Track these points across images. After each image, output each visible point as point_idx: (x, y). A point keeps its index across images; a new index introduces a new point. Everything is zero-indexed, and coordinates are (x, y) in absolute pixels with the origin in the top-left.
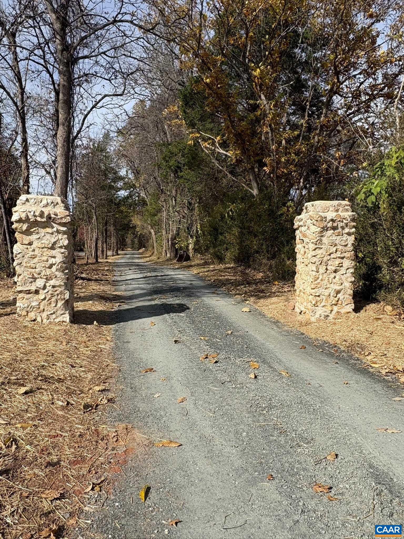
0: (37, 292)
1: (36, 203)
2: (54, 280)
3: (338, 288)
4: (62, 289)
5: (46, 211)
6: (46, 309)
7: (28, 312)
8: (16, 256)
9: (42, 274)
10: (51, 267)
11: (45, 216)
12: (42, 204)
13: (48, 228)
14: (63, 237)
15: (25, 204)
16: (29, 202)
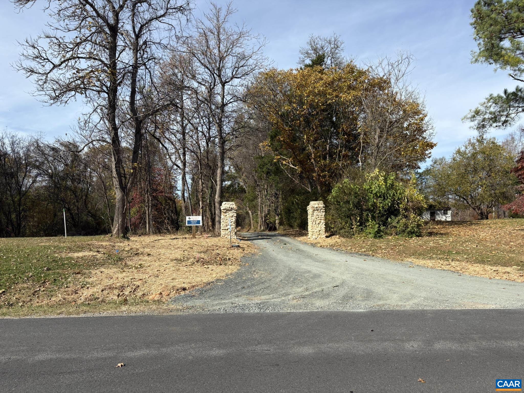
0: (227, 230)
2: (232, 226)
3: (320, 229)
4: (234, 229)
6: (230, 235)
7: (224, 235)
8: (222, 219)
9: (229, 224)
11: (230, 208)
12: (229, 205)
13: (231, 211)
14: (235, 214)
15: (225, 204)
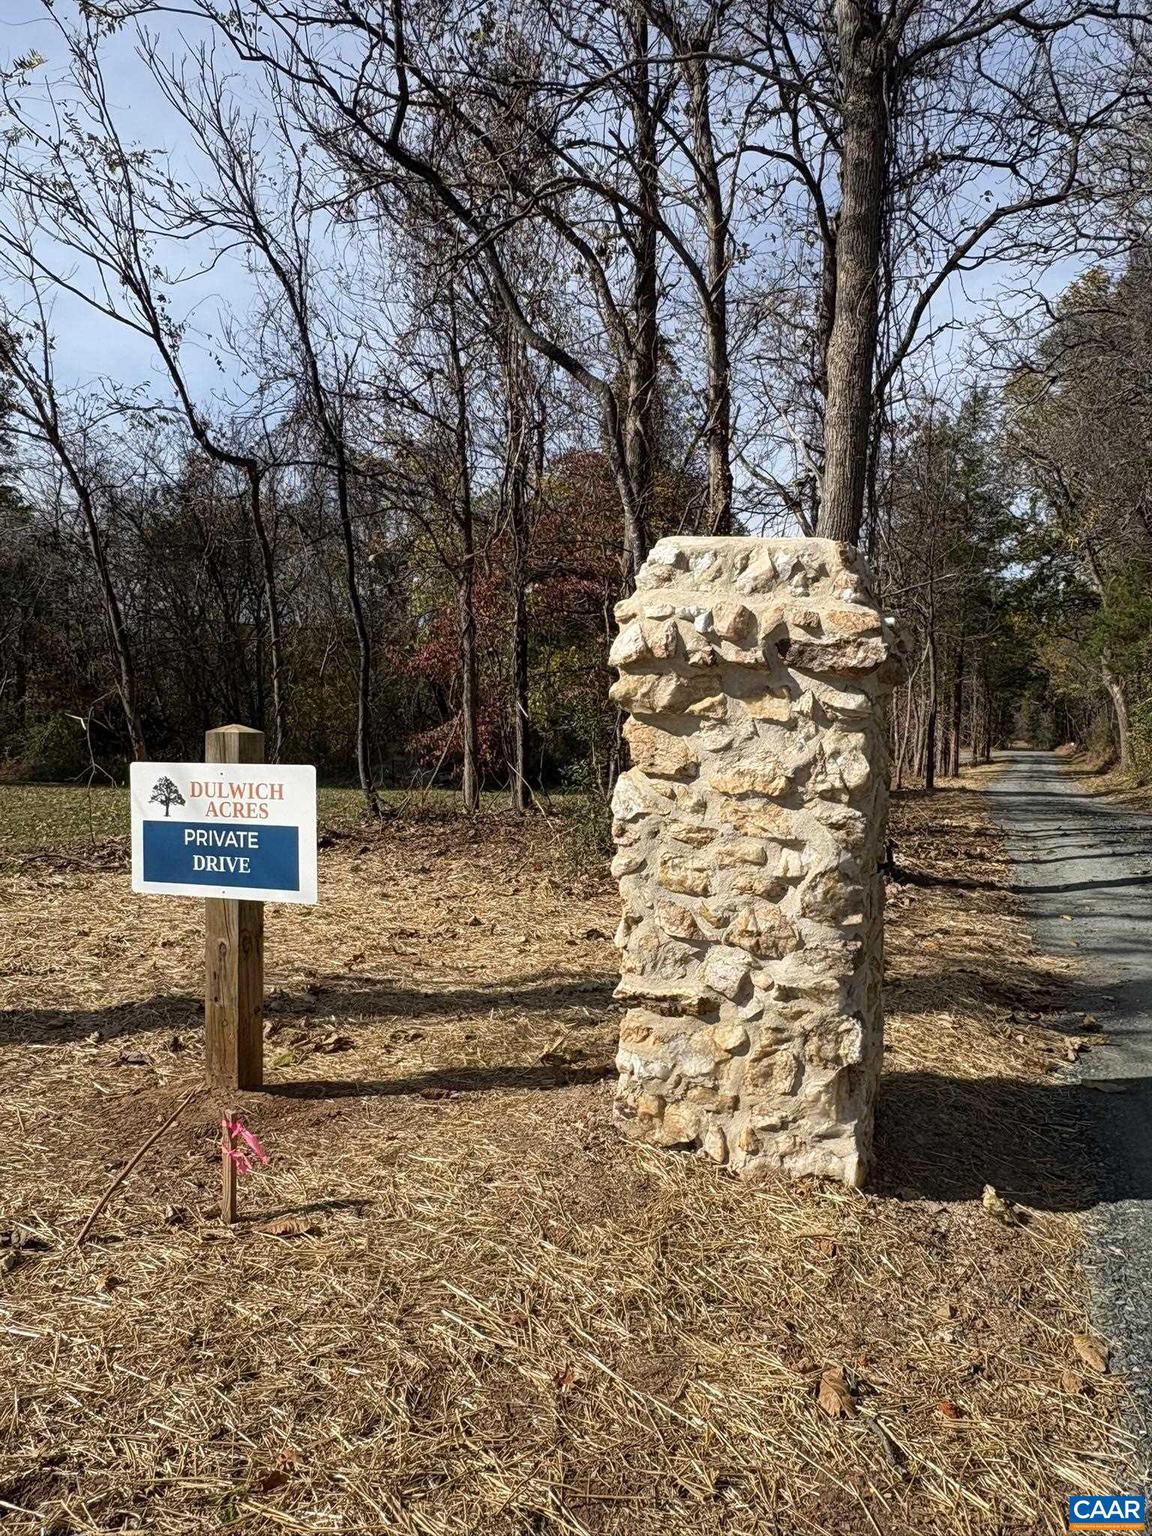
0: (707, 1011)
1: (719, 572)
2: (788, 959)
4: (829, 1011)
5: (767, 612)
6: (745, 1100)
7: (662, 1101)
8: (622, 832)
9: (738, 923)
10: (776, 891)
11: (761, 636)
12: (746, 580)
13: (774, 695)
14: (843, 745)
15: (668, 579)
16: (687, 570)
